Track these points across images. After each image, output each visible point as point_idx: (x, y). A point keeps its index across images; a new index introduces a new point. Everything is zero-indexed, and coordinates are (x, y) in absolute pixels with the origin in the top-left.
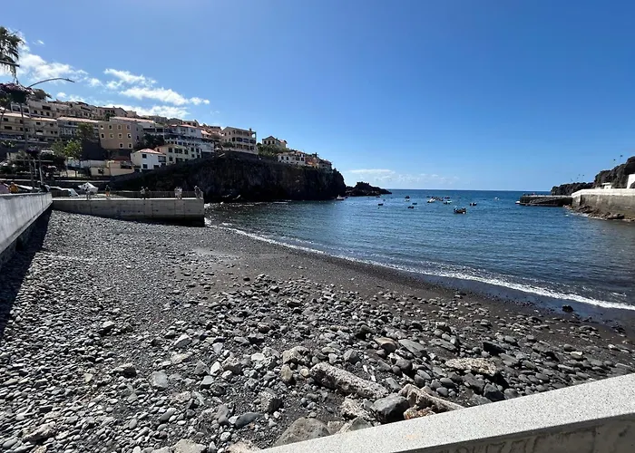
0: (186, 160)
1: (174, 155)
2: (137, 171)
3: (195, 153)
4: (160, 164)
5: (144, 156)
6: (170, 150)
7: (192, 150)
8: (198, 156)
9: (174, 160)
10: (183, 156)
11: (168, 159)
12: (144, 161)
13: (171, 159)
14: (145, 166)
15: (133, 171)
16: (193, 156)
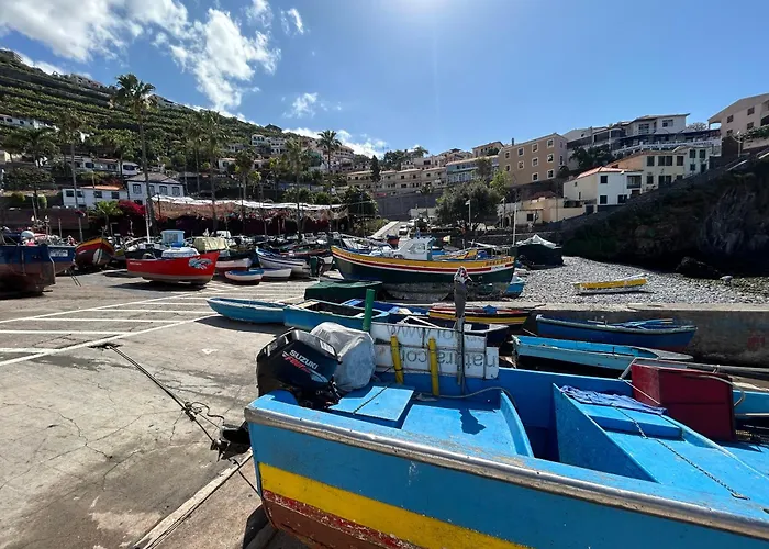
0: (679, 177)
1: (657, 171)
2: (590, 210)
3: (697, 161)
4: (629, 192)
5: (604, 180)
6: (650, 162)
7: (693, 154)
8: (703, 166)
9: (656, 181)
10: (673, 171)
11: (644, 180)
12: (602, 190)
13: (650, 180)
14: (604, 199)
15: (582, 210)
16: (693, 167)
